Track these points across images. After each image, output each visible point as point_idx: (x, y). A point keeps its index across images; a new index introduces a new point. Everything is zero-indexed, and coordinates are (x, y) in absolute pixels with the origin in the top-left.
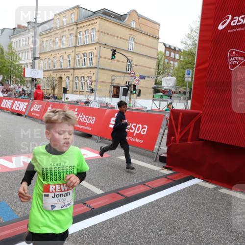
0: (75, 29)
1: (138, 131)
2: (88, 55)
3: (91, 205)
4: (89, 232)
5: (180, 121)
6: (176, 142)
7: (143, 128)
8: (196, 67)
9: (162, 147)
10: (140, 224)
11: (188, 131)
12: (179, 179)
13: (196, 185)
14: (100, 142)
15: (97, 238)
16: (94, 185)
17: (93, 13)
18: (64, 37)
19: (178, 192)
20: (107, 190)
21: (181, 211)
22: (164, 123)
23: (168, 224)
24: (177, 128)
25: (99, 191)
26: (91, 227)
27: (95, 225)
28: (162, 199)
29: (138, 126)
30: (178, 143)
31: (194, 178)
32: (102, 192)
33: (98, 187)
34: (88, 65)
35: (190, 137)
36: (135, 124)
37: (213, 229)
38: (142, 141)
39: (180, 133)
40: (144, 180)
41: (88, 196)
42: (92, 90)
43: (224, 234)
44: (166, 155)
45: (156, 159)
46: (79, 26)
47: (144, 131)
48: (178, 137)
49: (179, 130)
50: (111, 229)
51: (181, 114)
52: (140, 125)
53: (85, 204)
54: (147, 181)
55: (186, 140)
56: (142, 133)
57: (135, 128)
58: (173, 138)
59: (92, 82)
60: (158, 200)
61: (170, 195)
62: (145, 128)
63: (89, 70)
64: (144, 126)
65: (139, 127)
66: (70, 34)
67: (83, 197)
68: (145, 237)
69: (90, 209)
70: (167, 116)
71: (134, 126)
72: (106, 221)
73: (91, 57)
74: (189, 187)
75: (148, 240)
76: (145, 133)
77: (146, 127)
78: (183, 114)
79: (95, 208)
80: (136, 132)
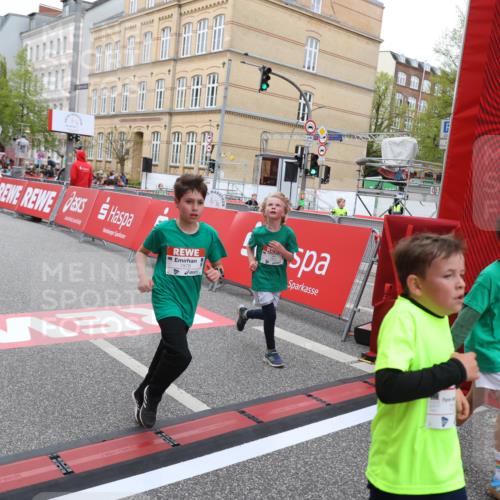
1: (307, 265)
7: (320, 259)
14: (219, 290)
18: (149, 36)
29: (308, 253)
36: (302, 251)
38: (315, 292)
40: (310, 384)
44: (370, 328)
47: (321, 268)
52: (314, 253)
56: (317, 272)
57: (302, 258)
62: (325, 259)
64: (323, 255)
65: (311, 257)
71: (299, 254)
73: (211, 85)
76: (323, 272)
77: (328, 256)
80: (303, 268)
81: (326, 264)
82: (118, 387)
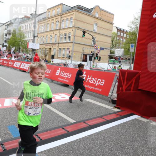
0: (60, 18)
1: (98, 83)
2: (68, 34)
3: (67, 130)
4: (66, 146)
5: (126, 77)
6: (123, 91)
7: (101, 81)
8: (137, 42)
9: (114, 94)
10: (98, 143)
11: (131, 84)
12: (125, 115)
13: (136, 119)
15: (70, 150)
16: (69, 117)
17: (71, 8)
18: (53, 23)
19: (124, 123)
20: (78, 120)
21: (125, 136)
22: (116, 78)
23: (116, 144)
24: (124, 82)
25: (72, 121)
26: (67, 143)
27: (70, 142)
28: (113, 127)
29: (98, 80)
30: (124, 91)
31: (134, 114)
32: (74, 121)
33: (72, 118)
34: (67, 41)
35: (132, 88)
36: (97, 79)
37: (146, 149)
38: (101, 90)
39: (126, 86)
41: (65, 124)
42: (70, 57)
43: (154, 152)
44: (116, 99)
45: (110, 101)
46: (62, 16)
47: (102, 84)
48: (124, 87)
49: (125, 83)
50: (80, 145)
51: (127, 72)
52: (100, 80)
53: (64, 128)
54: (103, 116)
55: (130, 90)
56: (101, 85)
58: (121, 88)
59: (70, 52)
60: (110, 128)
61: (119, 125)
62: (103, 81)
63: (68, 44)
64: (102, 80)
65: (99, 81)
66: (57, 22)
67: (63, 124)
68: (101, 152)
69: (66, 132)
70: (118, 74)
71: (96, 80)
72: (76, 140)
73: (69, 36)
74: (131, 120)
75: (103, 153)
76: (103, 85)
77: (104, 80)
78: (128, 73)
79: (70, 131)
80: (97, 84)
81: (103, 82)
82: (51, 116)
